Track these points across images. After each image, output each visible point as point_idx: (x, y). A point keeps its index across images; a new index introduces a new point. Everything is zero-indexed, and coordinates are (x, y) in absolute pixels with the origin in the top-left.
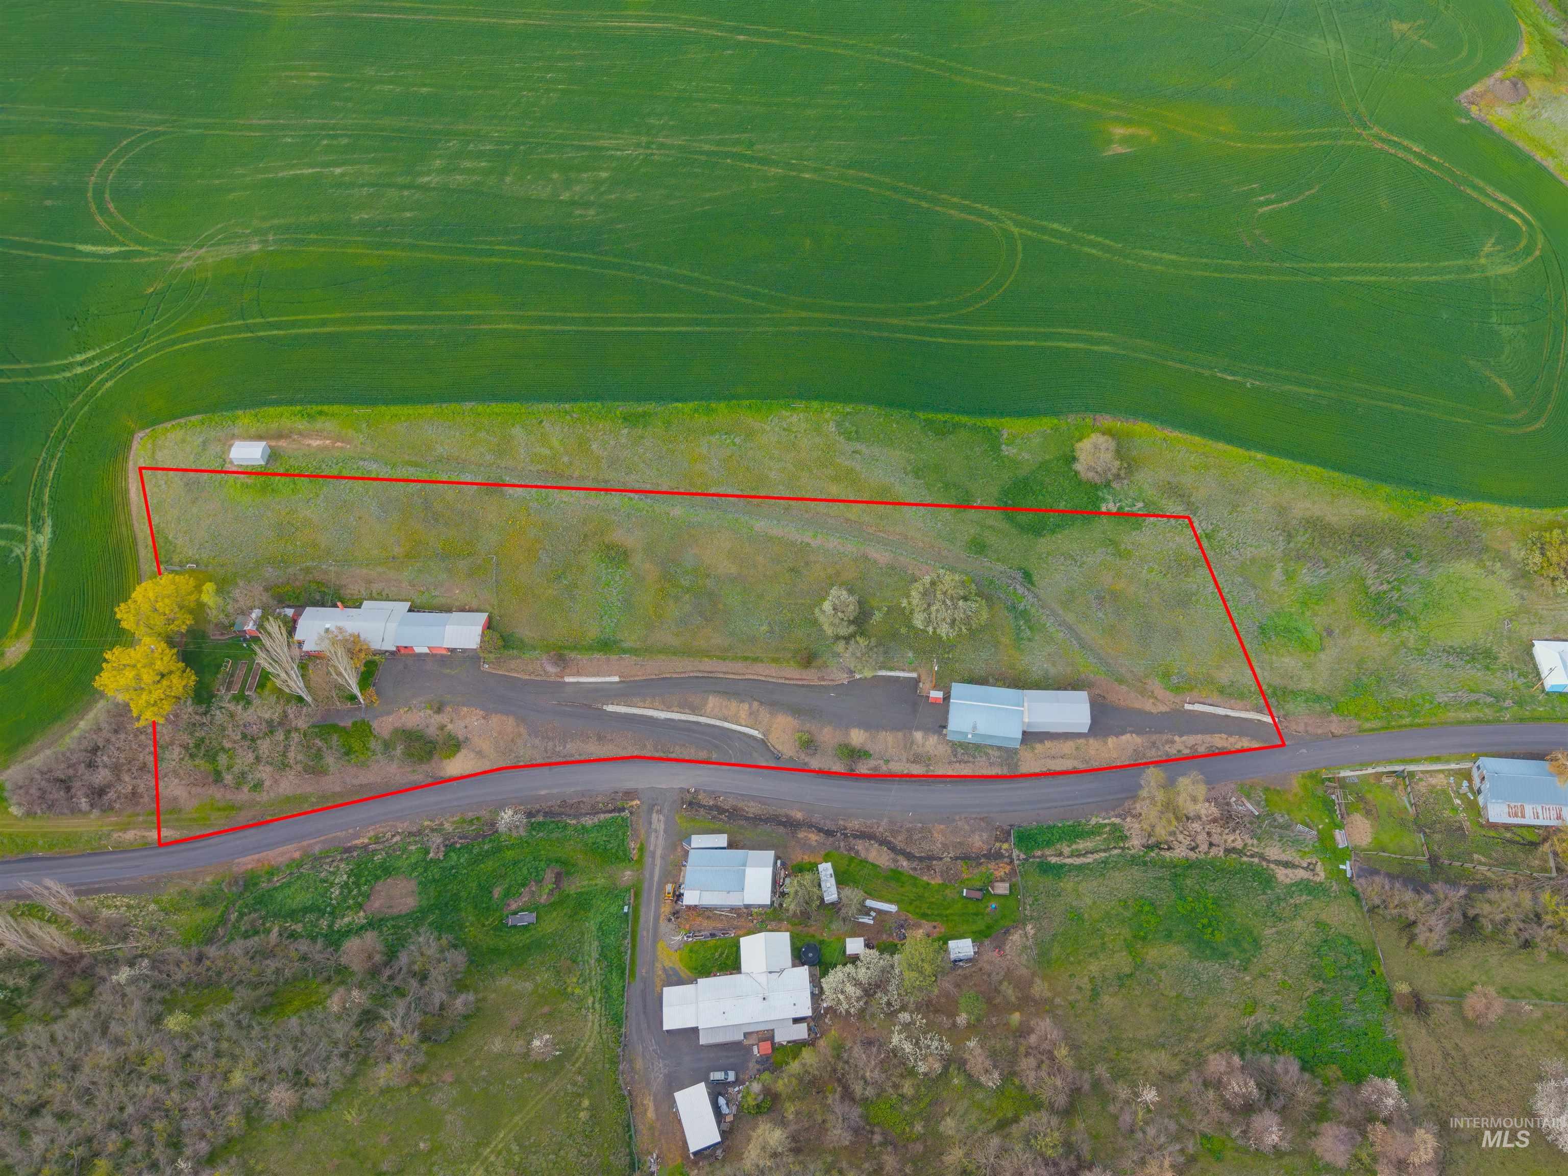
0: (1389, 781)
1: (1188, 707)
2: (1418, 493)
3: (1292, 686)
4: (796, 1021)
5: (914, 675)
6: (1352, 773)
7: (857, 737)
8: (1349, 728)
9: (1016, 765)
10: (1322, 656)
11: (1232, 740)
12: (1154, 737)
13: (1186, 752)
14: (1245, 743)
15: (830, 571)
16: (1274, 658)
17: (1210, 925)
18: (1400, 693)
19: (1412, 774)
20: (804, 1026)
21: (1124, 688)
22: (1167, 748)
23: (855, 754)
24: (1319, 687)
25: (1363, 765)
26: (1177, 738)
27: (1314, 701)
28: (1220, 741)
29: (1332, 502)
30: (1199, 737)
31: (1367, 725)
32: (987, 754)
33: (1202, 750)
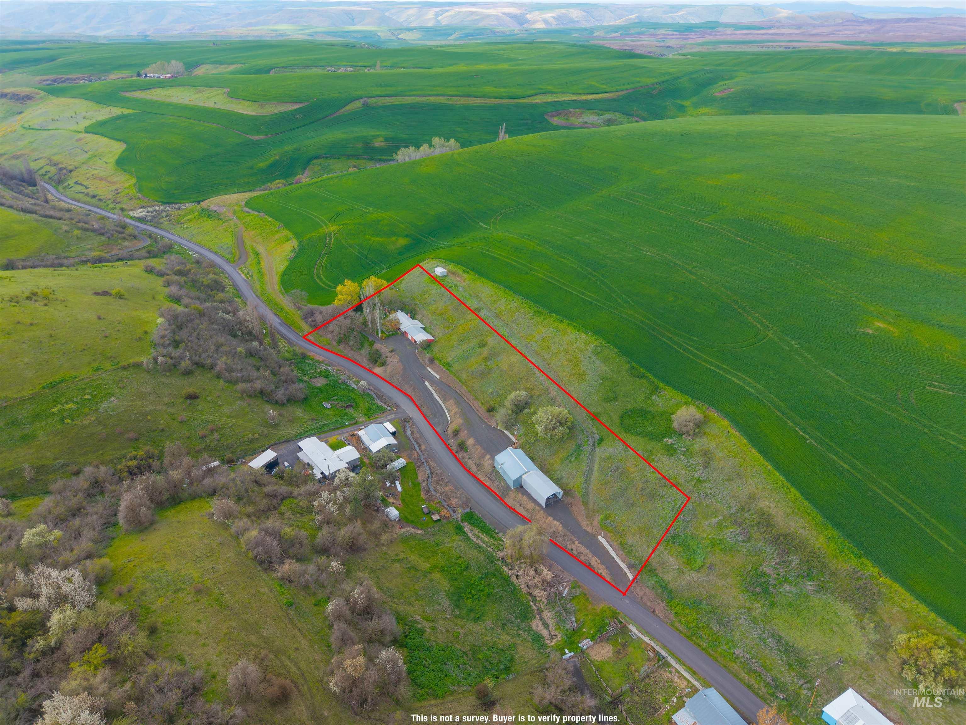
0: (652, 655)
1: (600, 538)
2: (855, 549)
3: (659, 571)
4: (322, 473)
5: (514, 440)
6: (636, 632)
7: (470, 442)
8: (666, 617)
9: (505, 496)
10: (693, 574)
11: (600, 566)
12: (568, 533)
13: (575, 553)
14: (604, 573)
15: (532, 386)
16: (666, 553)
17: (473, 596)
18: (715, 627)
19: (667, 664)
20: (321, 476)
21: (583, 508)
22: (569, 543)
23: (462, 446)
24: (671, 585)
25: (647, 634)
26: (577, 542)
27: (660, 586)
28: (594, 562)
29: (788, 515)
30: (587, 551)
31: (677, 625)
32: (500, 482)
33: (582, 558)
